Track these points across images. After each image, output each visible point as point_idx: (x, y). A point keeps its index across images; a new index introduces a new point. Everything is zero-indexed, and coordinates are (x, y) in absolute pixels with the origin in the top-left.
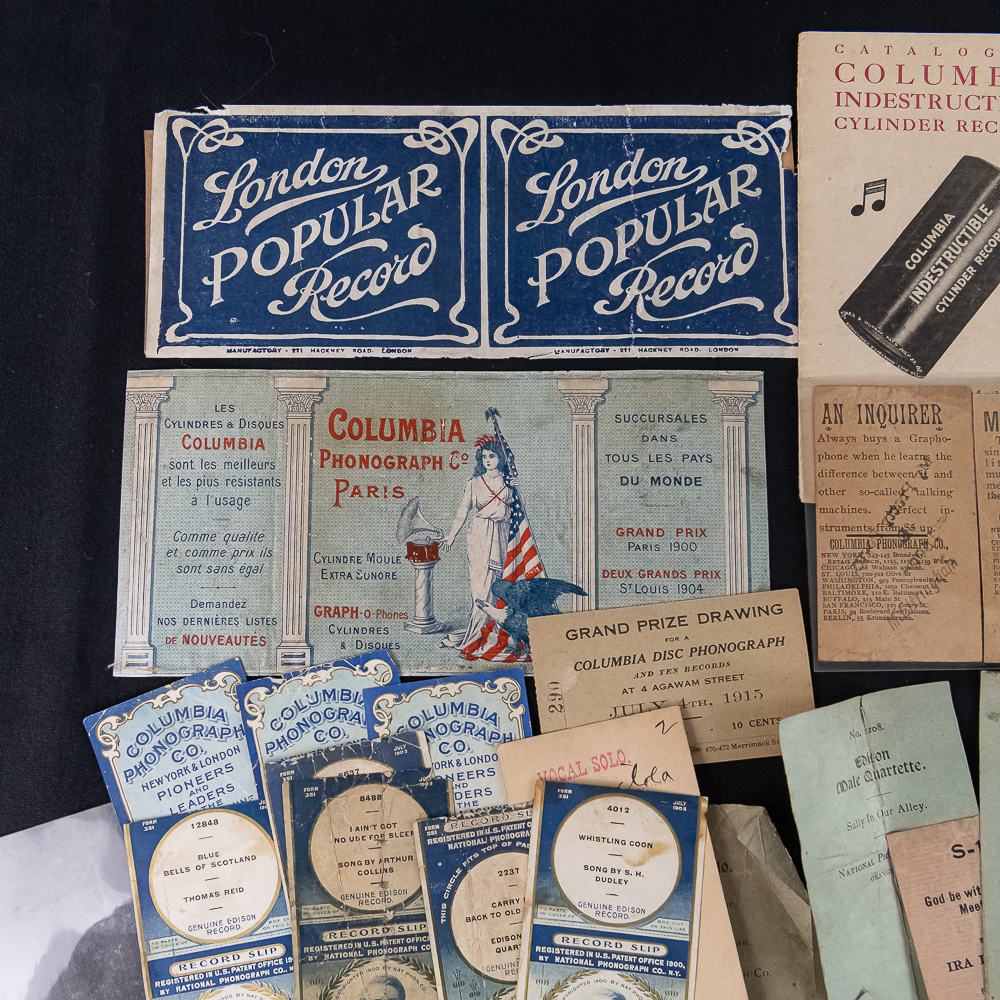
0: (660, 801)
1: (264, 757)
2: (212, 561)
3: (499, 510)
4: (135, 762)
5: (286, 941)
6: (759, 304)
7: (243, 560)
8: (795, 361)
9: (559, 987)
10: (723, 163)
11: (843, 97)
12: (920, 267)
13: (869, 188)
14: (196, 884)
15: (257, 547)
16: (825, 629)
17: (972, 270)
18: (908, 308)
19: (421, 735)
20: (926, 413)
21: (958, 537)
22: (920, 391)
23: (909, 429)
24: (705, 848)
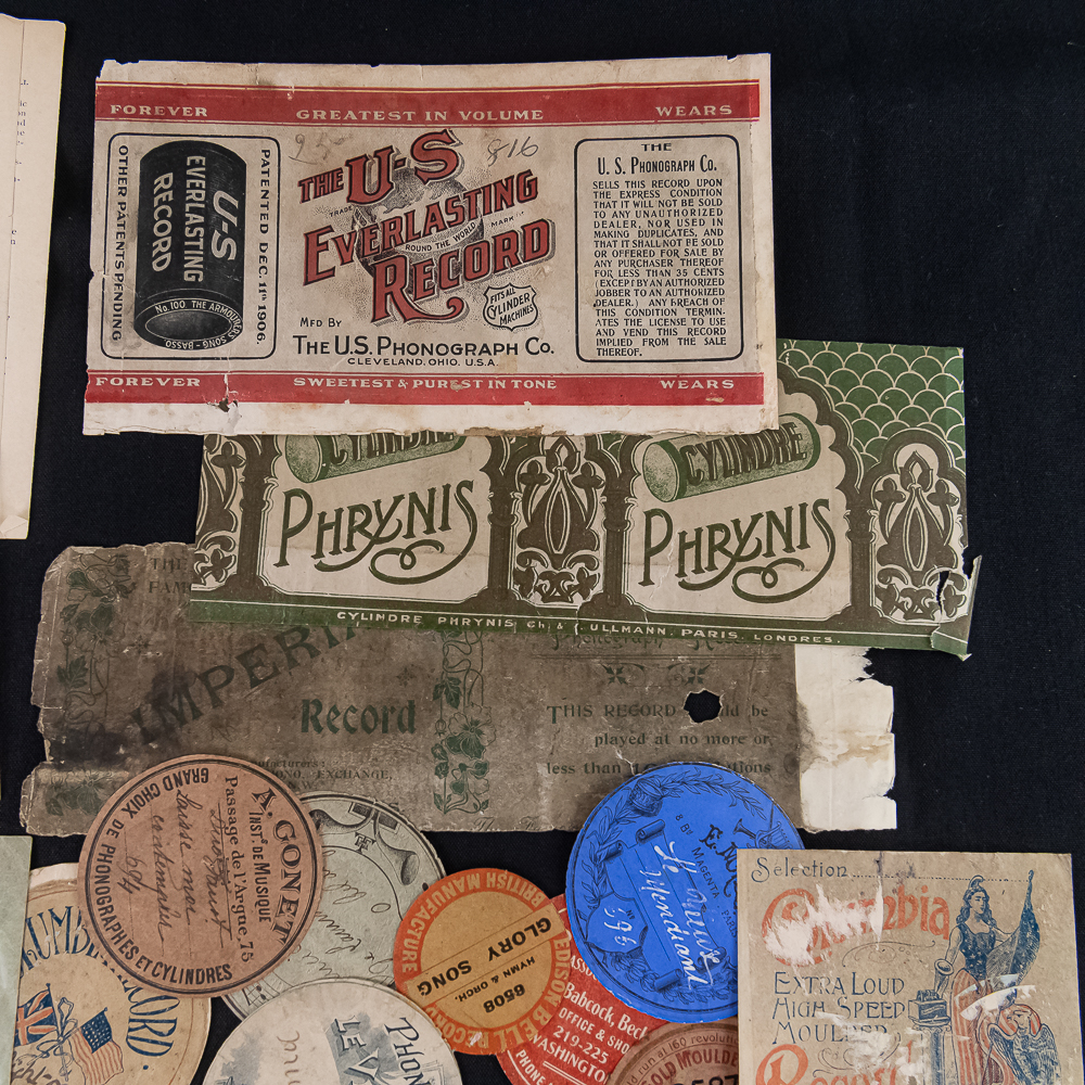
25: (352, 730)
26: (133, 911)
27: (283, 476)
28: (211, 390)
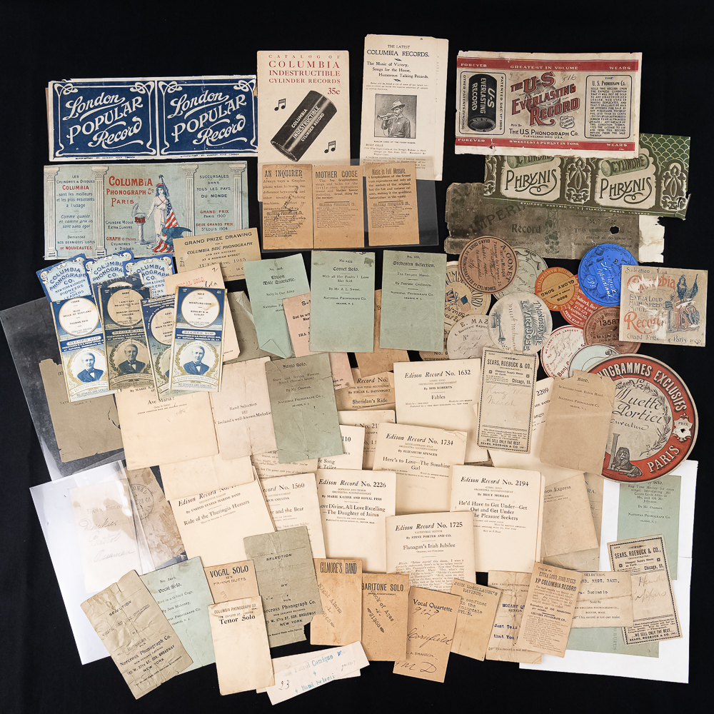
0: (213, 291)
1: (92, 282)
2: (74, 224)
3: (164, 206)
4: (53, 285)
5: (101, 335)
6: (246, 140)
7: (84, 224)
8: (257, 158)
9: (184, 345)
10: (233, 94)
11: (272, 72)
12: (296, 127)
13: (280, 102)
14: (73, 319)
15: (88, 219)
16: (265, 239)
17: (313, 127)
18: (293, 140)
19: (140, 274)
20: (297, 173)
21: (306, 211)
22: (296, 166)
23: (292, 178)
24: (226, 304)
25: (525, 232)
26: (473, 273)
27: (506, 167)
28: (488, 143)
